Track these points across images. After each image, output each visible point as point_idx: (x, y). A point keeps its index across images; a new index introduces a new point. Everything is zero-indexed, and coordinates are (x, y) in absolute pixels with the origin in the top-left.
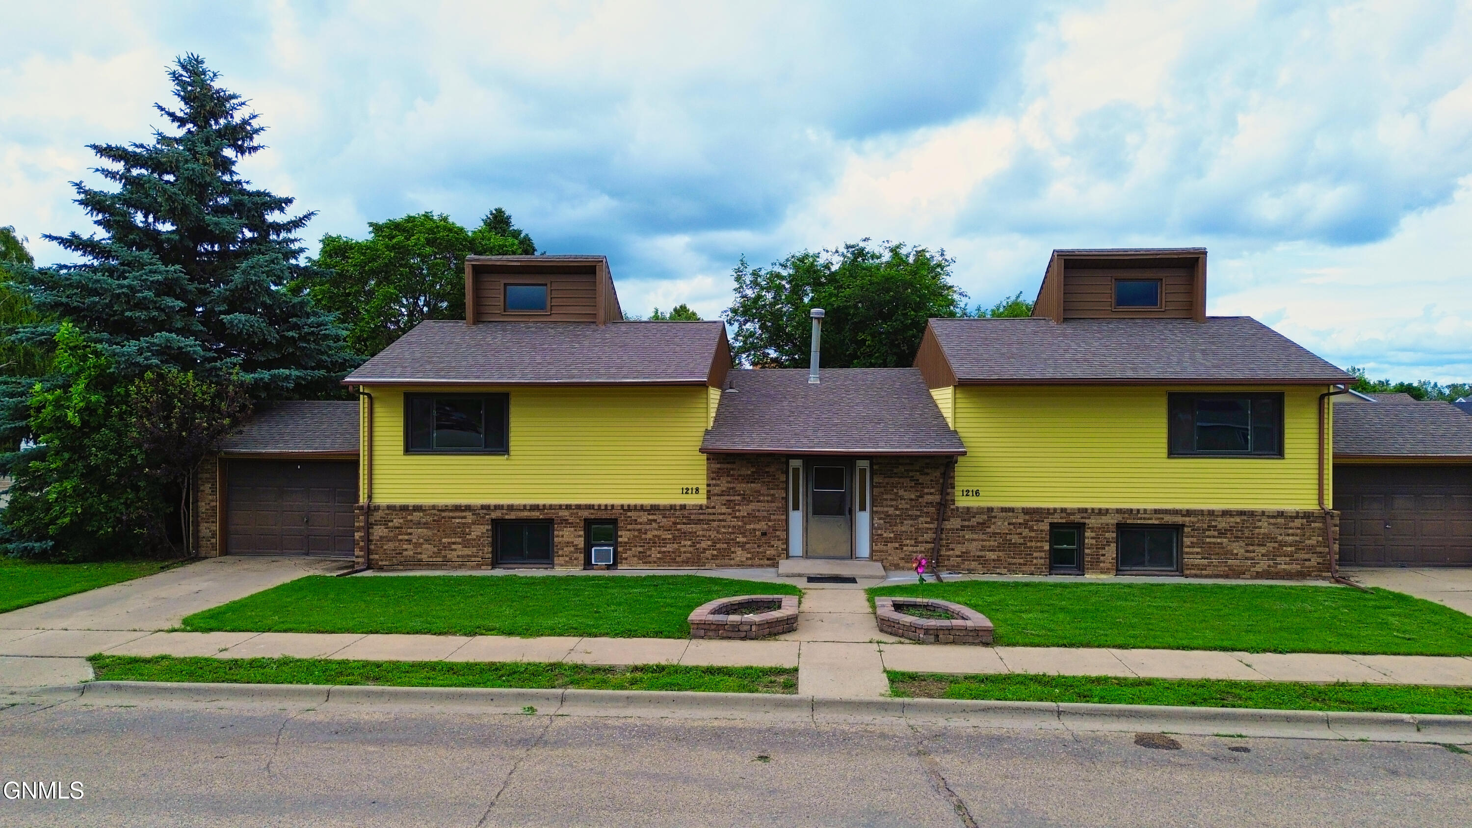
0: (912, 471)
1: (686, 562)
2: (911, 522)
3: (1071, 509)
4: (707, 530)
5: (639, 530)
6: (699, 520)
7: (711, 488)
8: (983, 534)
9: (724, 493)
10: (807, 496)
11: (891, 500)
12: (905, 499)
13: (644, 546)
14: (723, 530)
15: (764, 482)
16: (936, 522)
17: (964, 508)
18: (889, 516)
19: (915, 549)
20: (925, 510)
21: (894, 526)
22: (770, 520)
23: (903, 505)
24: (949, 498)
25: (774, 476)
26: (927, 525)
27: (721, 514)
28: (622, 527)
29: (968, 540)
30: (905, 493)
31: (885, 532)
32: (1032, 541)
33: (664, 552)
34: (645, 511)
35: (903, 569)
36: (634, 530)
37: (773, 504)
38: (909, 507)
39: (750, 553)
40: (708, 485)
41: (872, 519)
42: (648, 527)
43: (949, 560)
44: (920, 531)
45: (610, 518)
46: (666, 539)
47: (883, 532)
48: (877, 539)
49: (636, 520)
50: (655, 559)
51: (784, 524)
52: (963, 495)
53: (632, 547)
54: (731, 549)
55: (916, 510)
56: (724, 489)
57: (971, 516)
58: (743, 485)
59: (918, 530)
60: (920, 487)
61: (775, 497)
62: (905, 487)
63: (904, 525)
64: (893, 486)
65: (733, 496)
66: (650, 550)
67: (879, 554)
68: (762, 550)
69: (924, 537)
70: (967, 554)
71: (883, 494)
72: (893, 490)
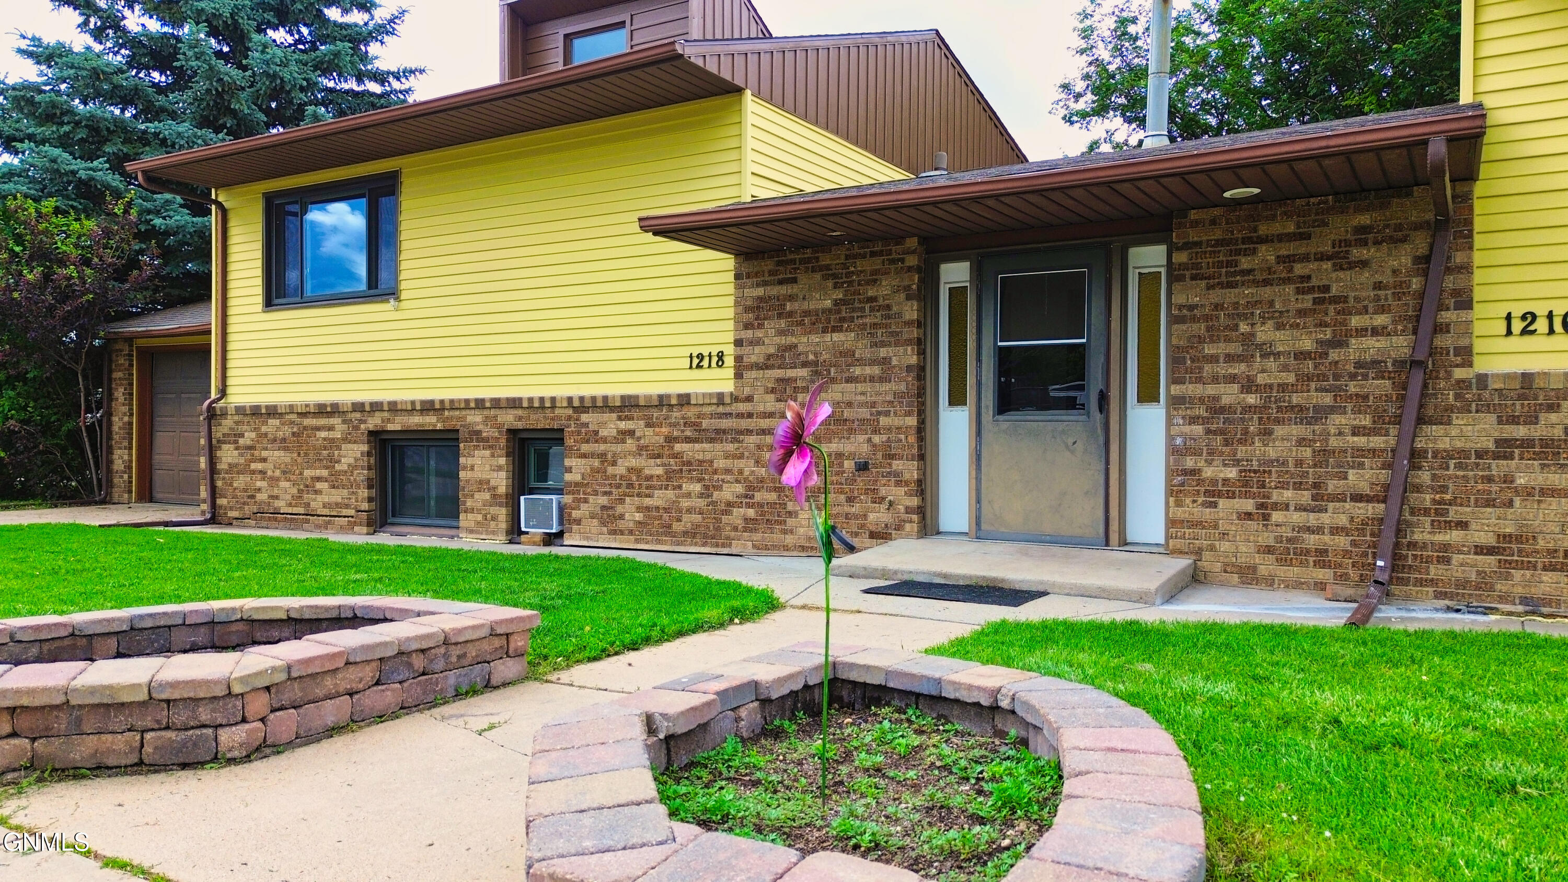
0: (1305, 258)
1: (691, 534)
2: (1297, 430)
4: (735, 457)
5: (602, 456)
6: (718, 431)
7: (746, 350)
9: (771, 362)
10: (985, 362)
11: (1230, 358)
12: (1278, 355)
13: (610, 493)
15: (863, 328)
16: (1393, 430)
17: (1508, 377)
18: (1222, 410)
19: (1312, 519)
20: (1353, 387)
21: (1240, 442)
22: (876, 431)
23: (1270, 372)
24: (1445, 341)
25: (888, 307)
26: (1360, 441)
27: (765, 415)
28: (571, 448)
29: (1528, 492)
30: (1279, 335)
31: (1209, 463)
33: (648, 509)
35: (1269, 582)
36: (593, 455)
37: (886, 387)
38: (1291, 378)
40: (738, 343)
41: (1169, 422)
42: (619, 448)
43: (1448, 561)
44: (1331, 460)
45: (551, 427)
46: (652, 477)
47: (1201, 464)
48: (1182, 485)
49: (596, 433)
50: (631, 525)
51: (912, 439)
52: (1509, 332)
53: (589, 494)
54: (785, 504)
55: (1317, 390)
56: (772, 350)
57: (1541, 405)
58: (815, 338)
59: (1323, 455)
60: (1331, 312)
61: (894, 367)
62: (1277, 315)
63: (1274, 440)
64: (1238, 315)
65: (791, 368)
66: (621, 501)
67: (1187, 531)
68: (856, 509)
69: (1346, 478)
70: (1522, 543)
71: (1200, 342)
72: (1237, 325)
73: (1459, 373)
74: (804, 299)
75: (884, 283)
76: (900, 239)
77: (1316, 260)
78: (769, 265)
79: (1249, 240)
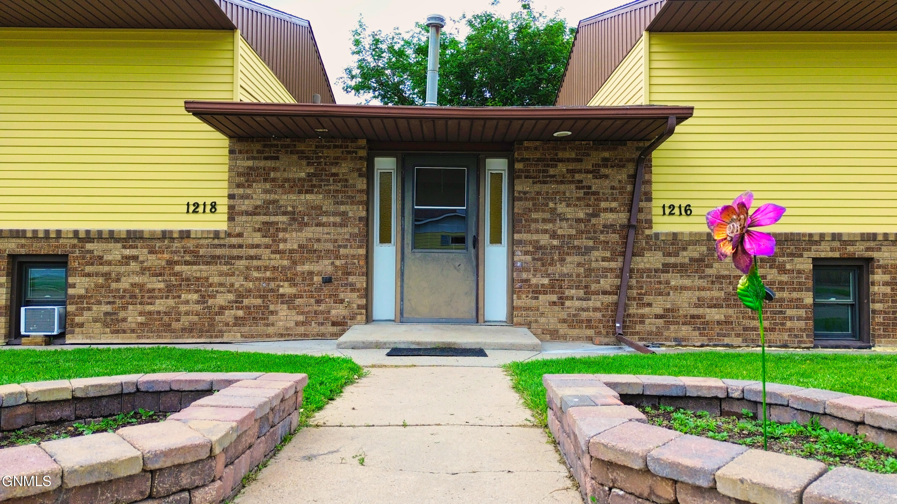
0: (580, 171)
1: (189, 330)
2: (577, 259)
3: (849, 234)
4: (227, 275)
5: (107, 275)
6: (213, 257)
7: (237, 202)
8: (700, 278)
9: (258, 210)
10: (403, 216)
11: (544, 221)
12: (567, 220)
13: (114, 303)
14: (256, 274)
15: (328, 192)
16: (620, 258)
17: (667, 234)
18: (541, 248)
19: (584, 304)
20: (602, 238)
21: (550, 264)
22: (337, 257)
23: (564, 229)
24: (642, 216)
25: (346, 180)
26: (606, 264)
27: (253, 246)
28: (75, 269)
29: (675, 288)
30: (568, 210)
31: (534, 276)
32: (783, 289)
33: (150, 313)
34: (117, 240)
35: (564, 338)
36: (97, 274)
37: (345, 230)
38: (574, 232)
39: (302, 313)
40: (231, 197)
41: (512, 254)
42: (123, 269)
43: (642, 322)
44: (593, 274)
45: (55, 253)
46: (154, 290)
47: (531, 276)
48: (521, 287)
49: (101, 258)
50: (134, 326)
51: (362, 263)
52: (664, 214)
53: (92, 304)
54: (268, 306)
55: (586, 238)
56: (259, 203)
57: (680, 248)
58: (293, 197)
59: (589, 271)
60: (592, 200)
61: (350, 218)
62: (567, 199)
63: (566, 264)
64: (548, 198)
65: (274, 215)
66: (125, 308)
67: (524, 313)
68: (322, 307)
69: (599, 283)
70: (674, 312)
71: (529, 212)
72: (548, 203)
73: (647, 232)
74: (284, 170)
75: (343, 165)
76: (355, 139)
77: (585, 173)
78: (258, 146)
79: (552, 160)
